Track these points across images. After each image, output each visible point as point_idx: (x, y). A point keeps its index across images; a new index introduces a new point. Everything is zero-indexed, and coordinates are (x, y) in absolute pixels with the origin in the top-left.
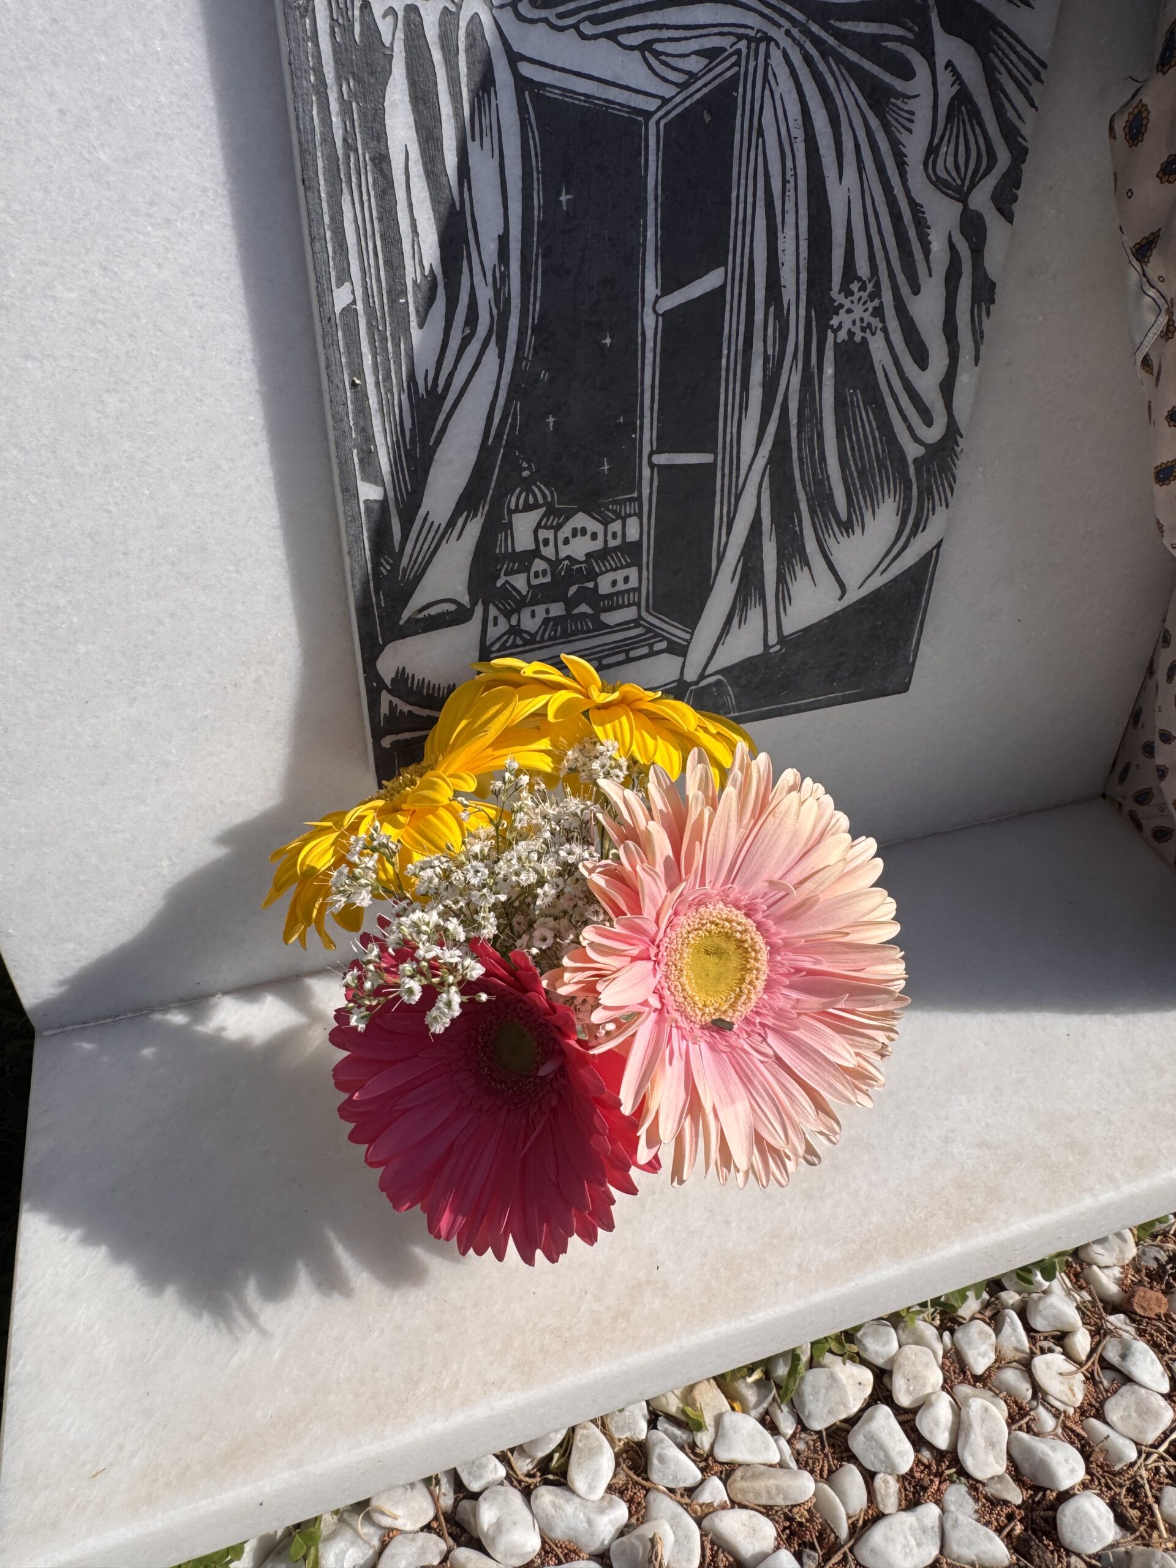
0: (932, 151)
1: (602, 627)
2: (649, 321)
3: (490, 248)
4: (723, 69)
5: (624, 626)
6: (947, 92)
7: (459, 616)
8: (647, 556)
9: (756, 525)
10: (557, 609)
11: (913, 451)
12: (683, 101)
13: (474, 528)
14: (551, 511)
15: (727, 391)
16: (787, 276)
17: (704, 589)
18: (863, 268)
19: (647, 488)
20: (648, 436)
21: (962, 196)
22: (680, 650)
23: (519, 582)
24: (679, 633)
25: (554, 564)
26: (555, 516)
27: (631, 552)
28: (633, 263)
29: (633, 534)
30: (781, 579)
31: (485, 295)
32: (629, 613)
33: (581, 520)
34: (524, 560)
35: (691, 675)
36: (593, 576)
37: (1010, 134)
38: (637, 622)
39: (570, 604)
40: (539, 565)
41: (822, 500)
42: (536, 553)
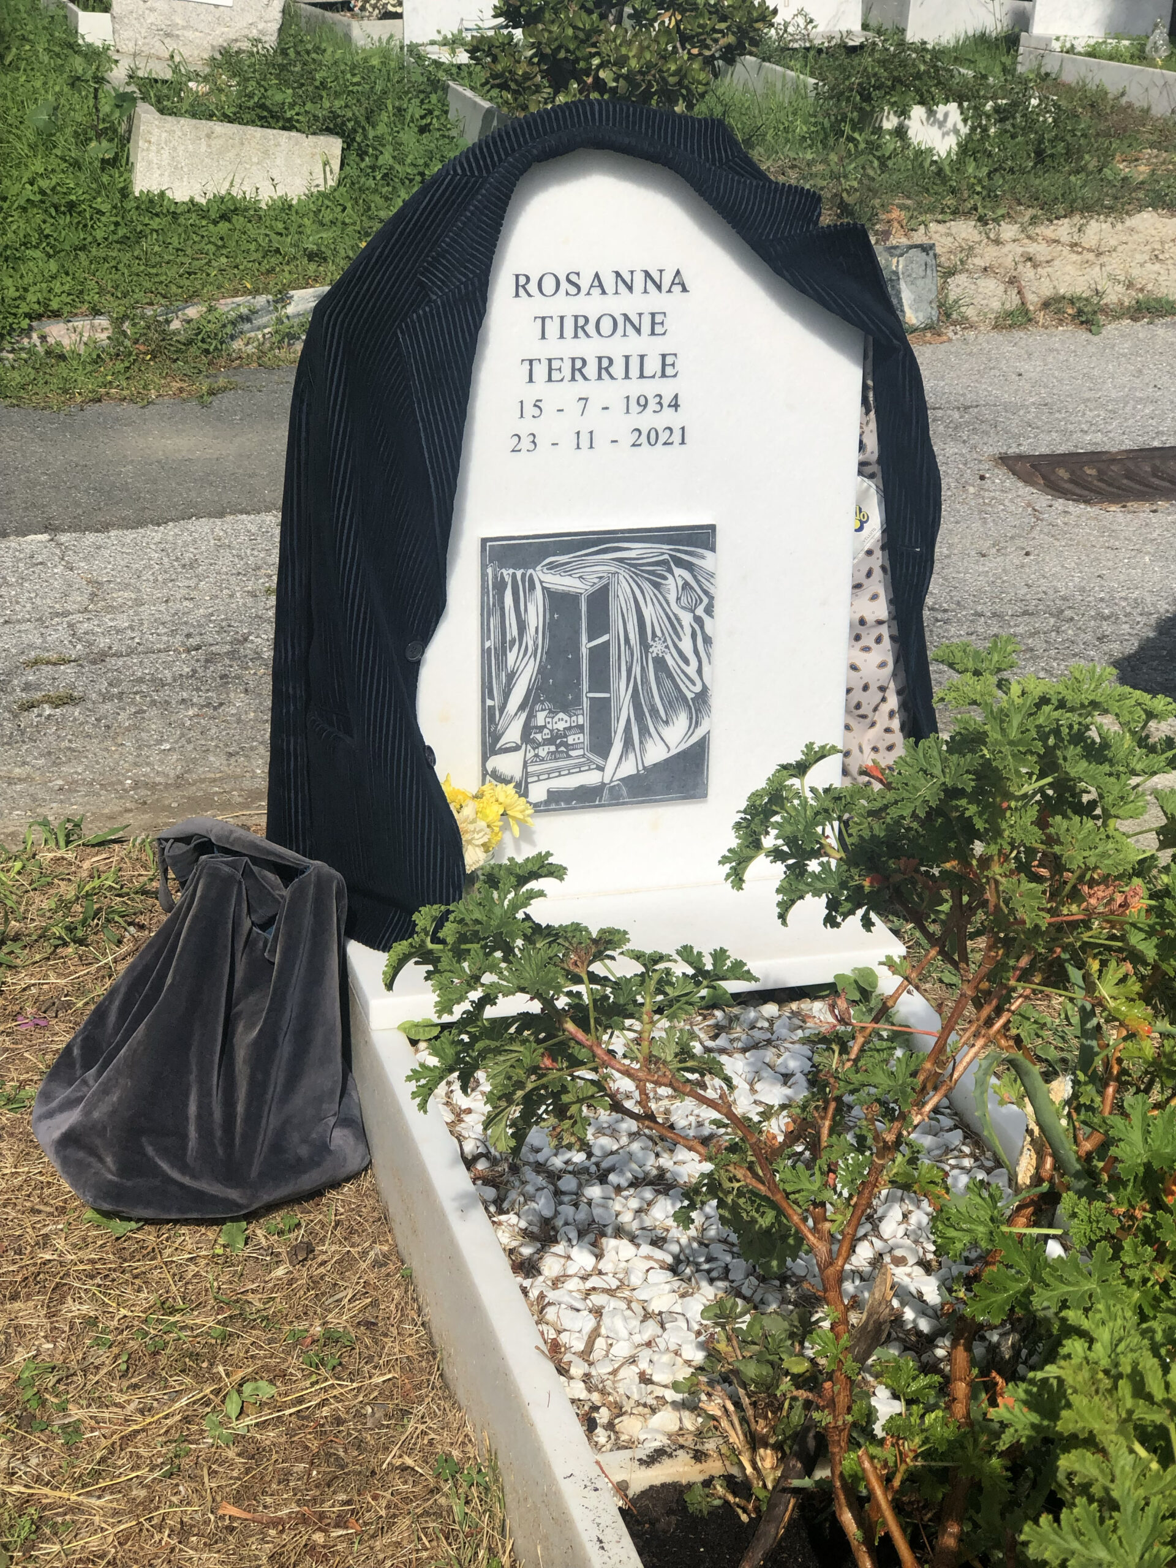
0: (678, 599)
1: (569, 756)
2: (584, 651)
3: (533, 630)
4: (604, 581)
5: (578, 757)
6: (680, 583)
7: (517, 748)
8: (587, 730)
9: (628, 720)
10: (553, 748)
11: (690, 695)
12: (591, 590)
13: (523, 716)
14: (550, 711)
15: (613, 672)
16: (631, 636)
17: (610, 744)
18: (659, 633)
19: (586, 703)
20: (585, 686)
21: (692, 611)
22: (601, 769)
23: (539, 737)
24: (600, 761)
25: (552, 731)
26: (553, 713)
27: (581, 728)
28: (577, 633)
29: (581, 722)
30: (641, 742)
31: (531, 644)
32: (580, 752)
33: (561, 715)
34: (541, 729)
35: (606, 781)
36: (566, 736)
37: (706, 593)
38: (583, 756)
39: (558, 747)
40: (546, 731)
41: (654, 711)
42: (545, 727)
